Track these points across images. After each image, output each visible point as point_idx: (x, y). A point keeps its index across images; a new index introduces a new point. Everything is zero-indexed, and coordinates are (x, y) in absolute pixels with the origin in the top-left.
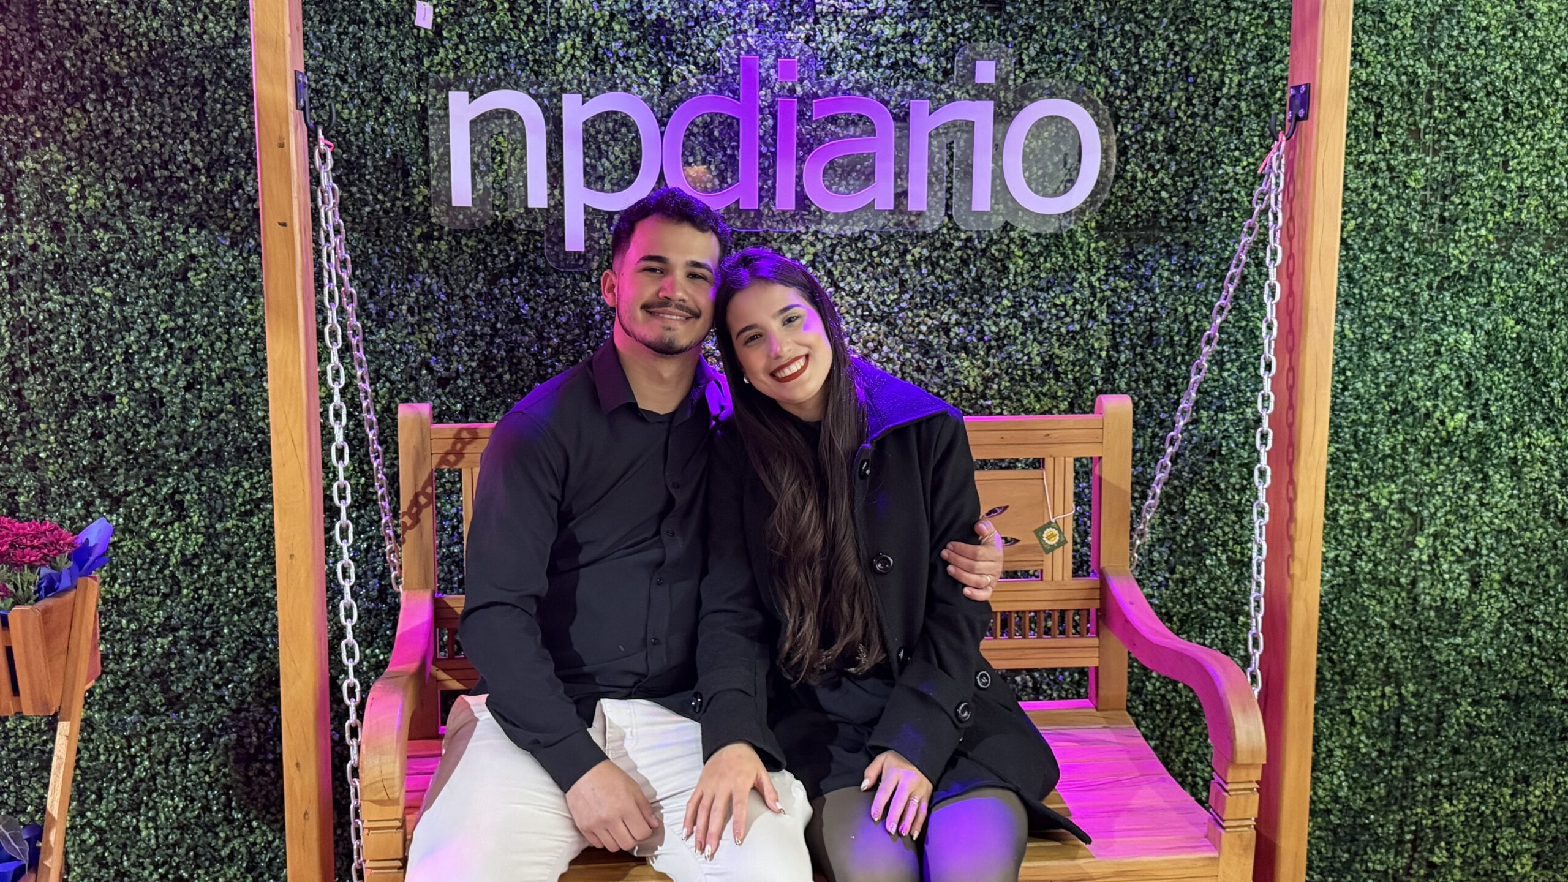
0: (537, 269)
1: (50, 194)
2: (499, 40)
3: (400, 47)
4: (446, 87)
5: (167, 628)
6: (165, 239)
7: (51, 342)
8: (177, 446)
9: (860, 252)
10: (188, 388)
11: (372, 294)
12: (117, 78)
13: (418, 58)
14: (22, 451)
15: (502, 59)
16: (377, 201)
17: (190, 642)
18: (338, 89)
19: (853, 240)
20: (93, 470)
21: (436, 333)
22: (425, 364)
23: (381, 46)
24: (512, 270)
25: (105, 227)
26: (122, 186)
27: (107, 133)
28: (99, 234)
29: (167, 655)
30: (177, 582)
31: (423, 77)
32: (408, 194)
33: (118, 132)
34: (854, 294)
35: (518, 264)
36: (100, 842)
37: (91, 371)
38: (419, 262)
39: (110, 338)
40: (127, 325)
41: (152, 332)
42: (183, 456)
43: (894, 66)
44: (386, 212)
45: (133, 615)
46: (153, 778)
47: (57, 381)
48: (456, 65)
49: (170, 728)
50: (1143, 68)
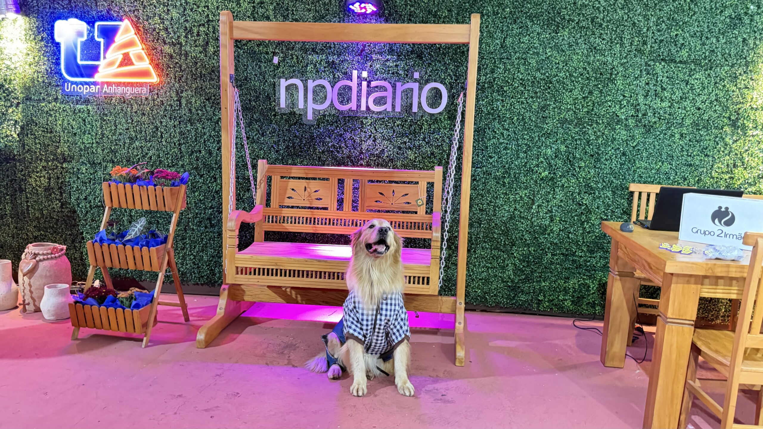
0: (301, 124)
1: (189, 102)
2: (294, 66)
3: (270, 68)
4: (280, 78)
5: (211, 208)
6: (214, 113)
7: (188, 137)
8: (215, 164)
9: (383, 122)
10: (218, 150)
11: (261, 129)
12: (204, 75)
13: (274, 70)
14: (181, 163)
15: (294, 71)
16: (263, 106)
17: (217, 211)
18: (255, 78)
19: (381, 119)
20: (196, 168)
21: (275, 139)
22: (272, 146)
23: (266, 67)
24: (295, 124)
25: (201, 110)
26: (205, 101)
27: (202, 88)
28: (199, 112)
29: (211, 214)
30: (214, 197)
31: (275, 75)
32: (271, 105)
33: (204, 88)
34: (381, 133)
35: (296, 122)
36: (194, 258)
37: (196, 145)
38: (272, 121)
39: (201, 137)
40: (205, 134)
41: (210, 136)
42: (216, 166)
43: (393, 73)
44: (265, 108)
45: (204, 204)
46: (207, 244)
47: (188, 146)
48: (283, 72)
49: (211, 232)
50: (460, 75)
